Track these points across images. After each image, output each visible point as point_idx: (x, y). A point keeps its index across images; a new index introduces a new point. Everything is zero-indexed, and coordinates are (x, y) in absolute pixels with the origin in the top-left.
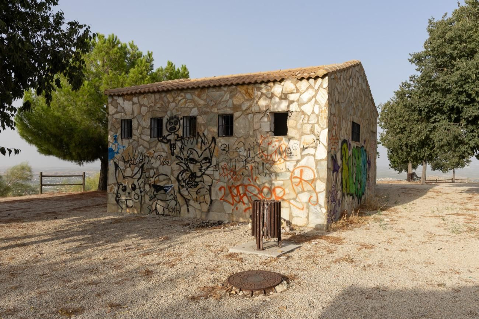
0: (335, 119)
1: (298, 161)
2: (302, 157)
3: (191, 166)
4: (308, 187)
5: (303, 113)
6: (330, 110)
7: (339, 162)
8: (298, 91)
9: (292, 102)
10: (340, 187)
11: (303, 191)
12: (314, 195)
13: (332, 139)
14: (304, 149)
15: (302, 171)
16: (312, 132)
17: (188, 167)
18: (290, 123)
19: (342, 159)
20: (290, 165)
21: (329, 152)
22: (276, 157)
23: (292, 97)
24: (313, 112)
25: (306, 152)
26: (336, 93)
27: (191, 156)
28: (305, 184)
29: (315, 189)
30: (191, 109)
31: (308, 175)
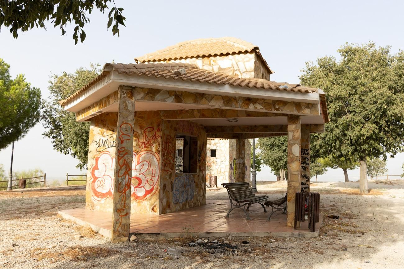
0: (232, 152)
1: (219, 166)
2: (221, 164)
3: (180, 168)
4: (223, 174)
5: (221, 150)
6: (230, 149)
7: (233, 166)
8: (219, 143)
9: (218, 146)
10: (233, 175)
11: (221, 175)
12: (225, 177)
13: (231, 159)
14: (222, 162)
15: (221, 169)
16: (224, 156)
17: (179, 168)
18: (217, 153)
19: (234, 165)
20: (217, 167)
21: (229, 163)
22: (212, 164)
23: (217, 145)
24: (224, 150)
25: (222, 163)
26: (232, 143)
27: (180, 164)
28: (222, 173)
29: (225, 175)
30: (180, 147)
31: (223, 170)
